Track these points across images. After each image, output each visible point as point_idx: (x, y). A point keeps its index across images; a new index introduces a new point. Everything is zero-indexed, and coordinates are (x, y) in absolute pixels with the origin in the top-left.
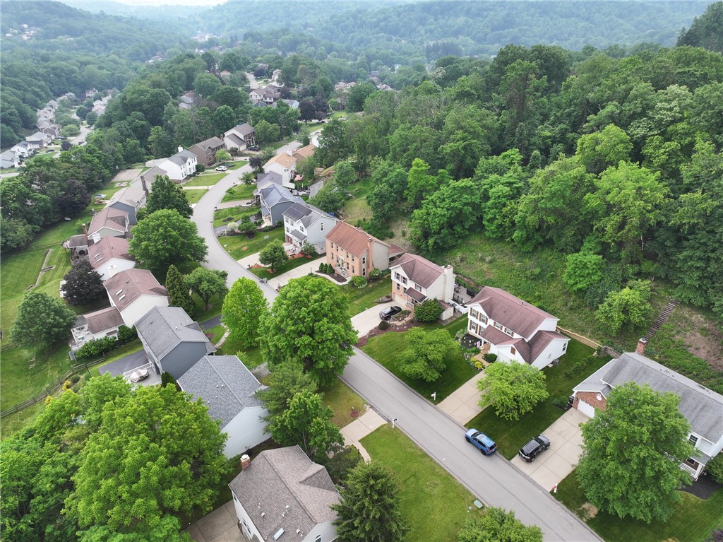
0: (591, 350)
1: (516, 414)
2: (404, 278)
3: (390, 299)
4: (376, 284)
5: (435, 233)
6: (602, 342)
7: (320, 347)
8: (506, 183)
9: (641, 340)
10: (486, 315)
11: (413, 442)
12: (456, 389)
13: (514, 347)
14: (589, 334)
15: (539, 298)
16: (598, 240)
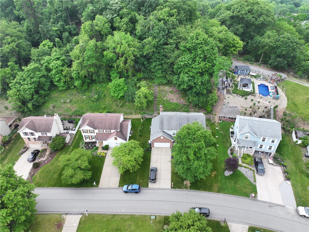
0: (139, 120)
1: (138, 166)
2: (31, 133)
3: (27, 149)
4: (10, 145)
5: (29, 100)
6: (141, 114)
7: (16, 209)
8: (56, 59)
9: (160, 106)
10: (92, 129)
11: (103, 214)
12: (101, 173)
13: (116, 137)
14: (134, 113)
15: (105, 108)
16: (116, 71)
